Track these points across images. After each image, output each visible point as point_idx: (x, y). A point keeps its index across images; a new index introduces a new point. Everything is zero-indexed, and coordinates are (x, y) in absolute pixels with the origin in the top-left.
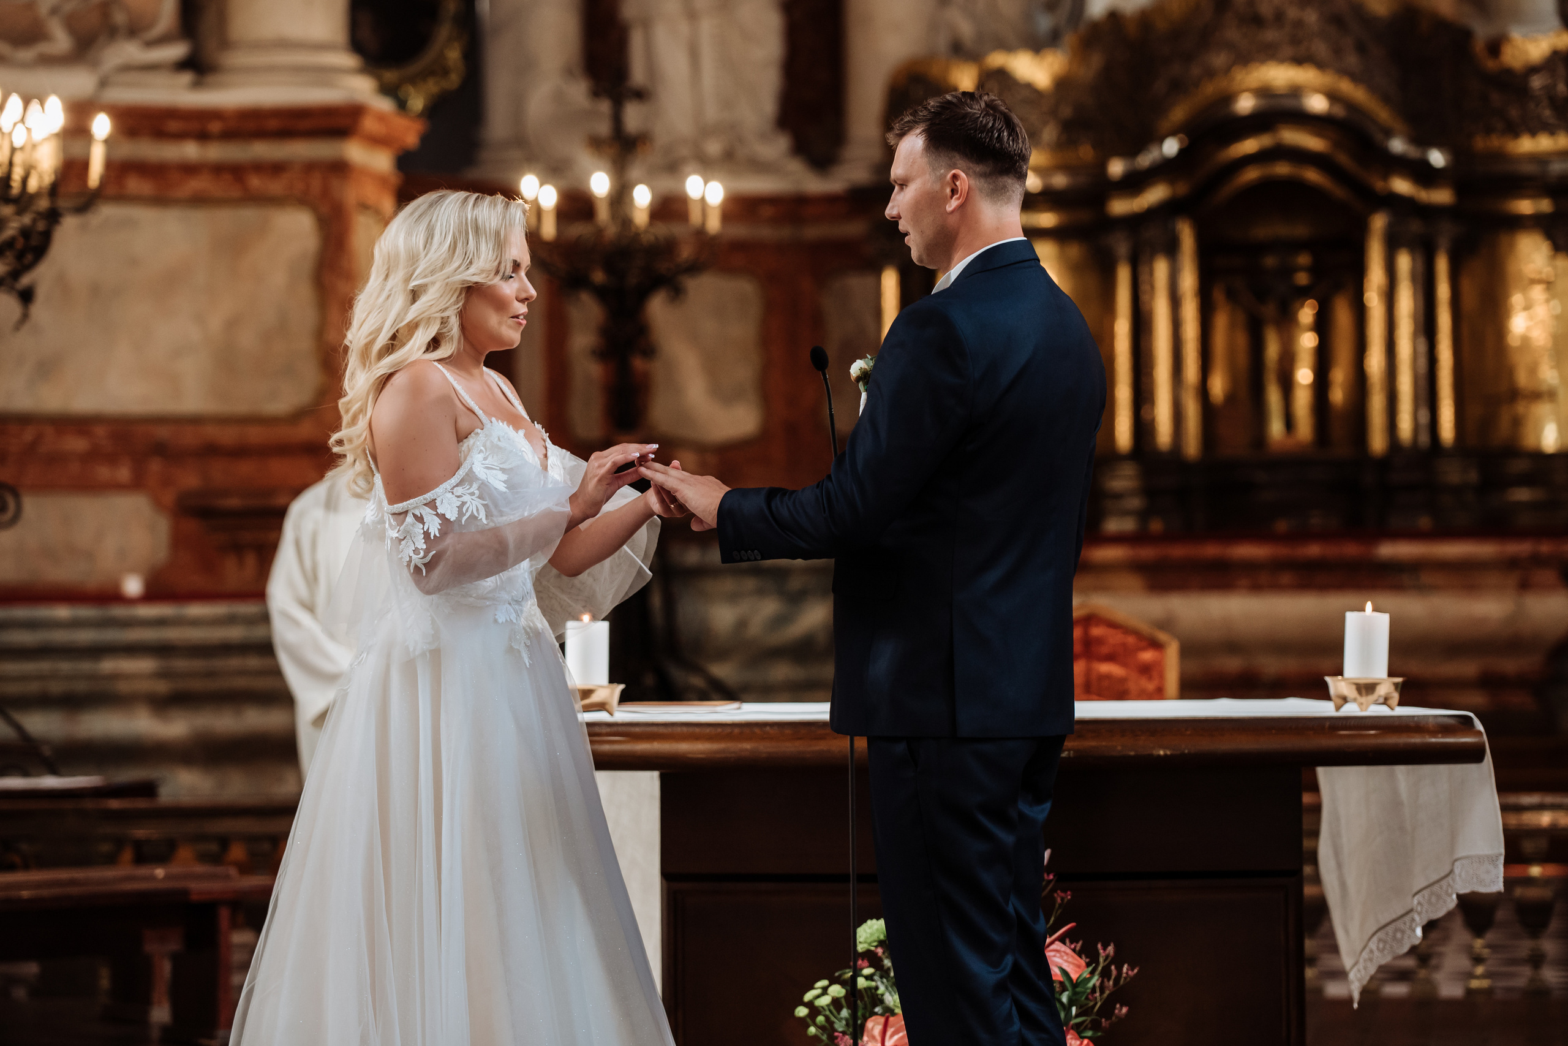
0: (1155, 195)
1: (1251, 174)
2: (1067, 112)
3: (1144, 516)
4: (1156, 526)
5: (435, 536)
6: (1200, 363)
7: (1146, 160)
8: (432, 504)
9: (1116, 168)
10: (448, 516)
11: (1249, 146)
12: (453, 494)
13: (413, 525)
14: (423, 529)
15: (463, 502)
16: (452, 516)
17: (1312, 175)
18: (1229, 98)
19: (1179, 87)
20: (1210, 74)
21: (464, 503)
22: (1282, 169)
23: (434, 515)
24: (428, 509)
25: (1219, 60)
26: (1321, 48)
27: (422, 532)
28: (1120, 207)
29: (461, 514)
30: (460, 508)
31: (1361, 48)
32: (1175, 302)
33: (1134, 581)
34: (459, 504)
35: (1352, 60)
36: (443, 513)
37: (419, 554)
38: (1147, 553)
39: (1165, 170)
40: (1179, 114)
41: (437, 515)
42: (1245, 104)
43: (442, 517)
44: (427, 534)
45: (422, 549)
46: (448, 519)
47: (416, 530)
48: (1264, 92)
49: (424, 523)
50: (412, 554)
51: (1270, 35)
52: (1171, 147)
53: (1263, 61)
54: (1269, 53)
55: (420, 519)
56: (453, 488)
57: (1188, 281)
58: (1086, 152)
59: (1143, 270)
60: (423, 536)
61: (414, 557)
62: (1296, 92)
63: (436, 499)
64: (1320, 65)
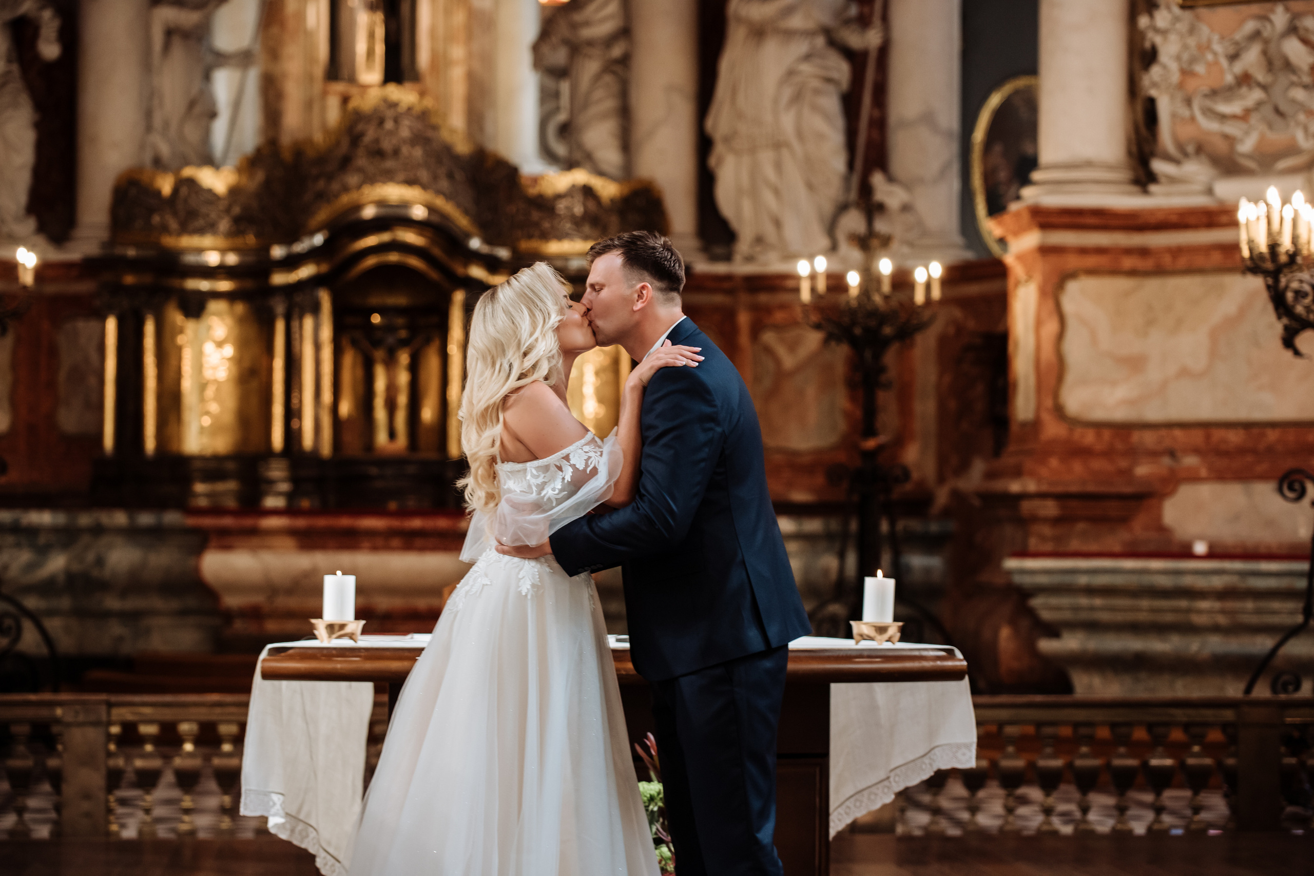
0: (306, 272)
1: (371, 261)
2: (237, 210)
3: (290, 496)
4: (305, 503)
5: (568, 480)
6: (333, 390)
7: (301, 247)
8: (567, 458)
9: (278, 252)
11: (371, 241)
14: (562, 476)
17: (414, 262)
18: (358, 207)
19: (323, 197)
20: (346, 189)
22: (393, 257)
23: (568, 465)
24: (565, 462)
25: (353, 179)
26: (424, 175)
28: (279, 279)
31: (450, 176)
32: (317, 347)
33: (289, 542)
35: (444, 184)
36: (574, 464)
38: (301, 523)
39: (313, 255)
40: (323, 214)
41: (570, 465)
42: (369, 212)
43: (573, 466)
44: (563, 479)
48: (381, 203)
49: (562, 471)
51: (389, 164)
52: (318, 239)
53: (384, 182)
54: (388, 176)
55: (560, 468)
57: (326, 333)
58: (249, 240)
59: (295, 324)
62: (406, 205)
63: (569, 454)
64: (424, 187)
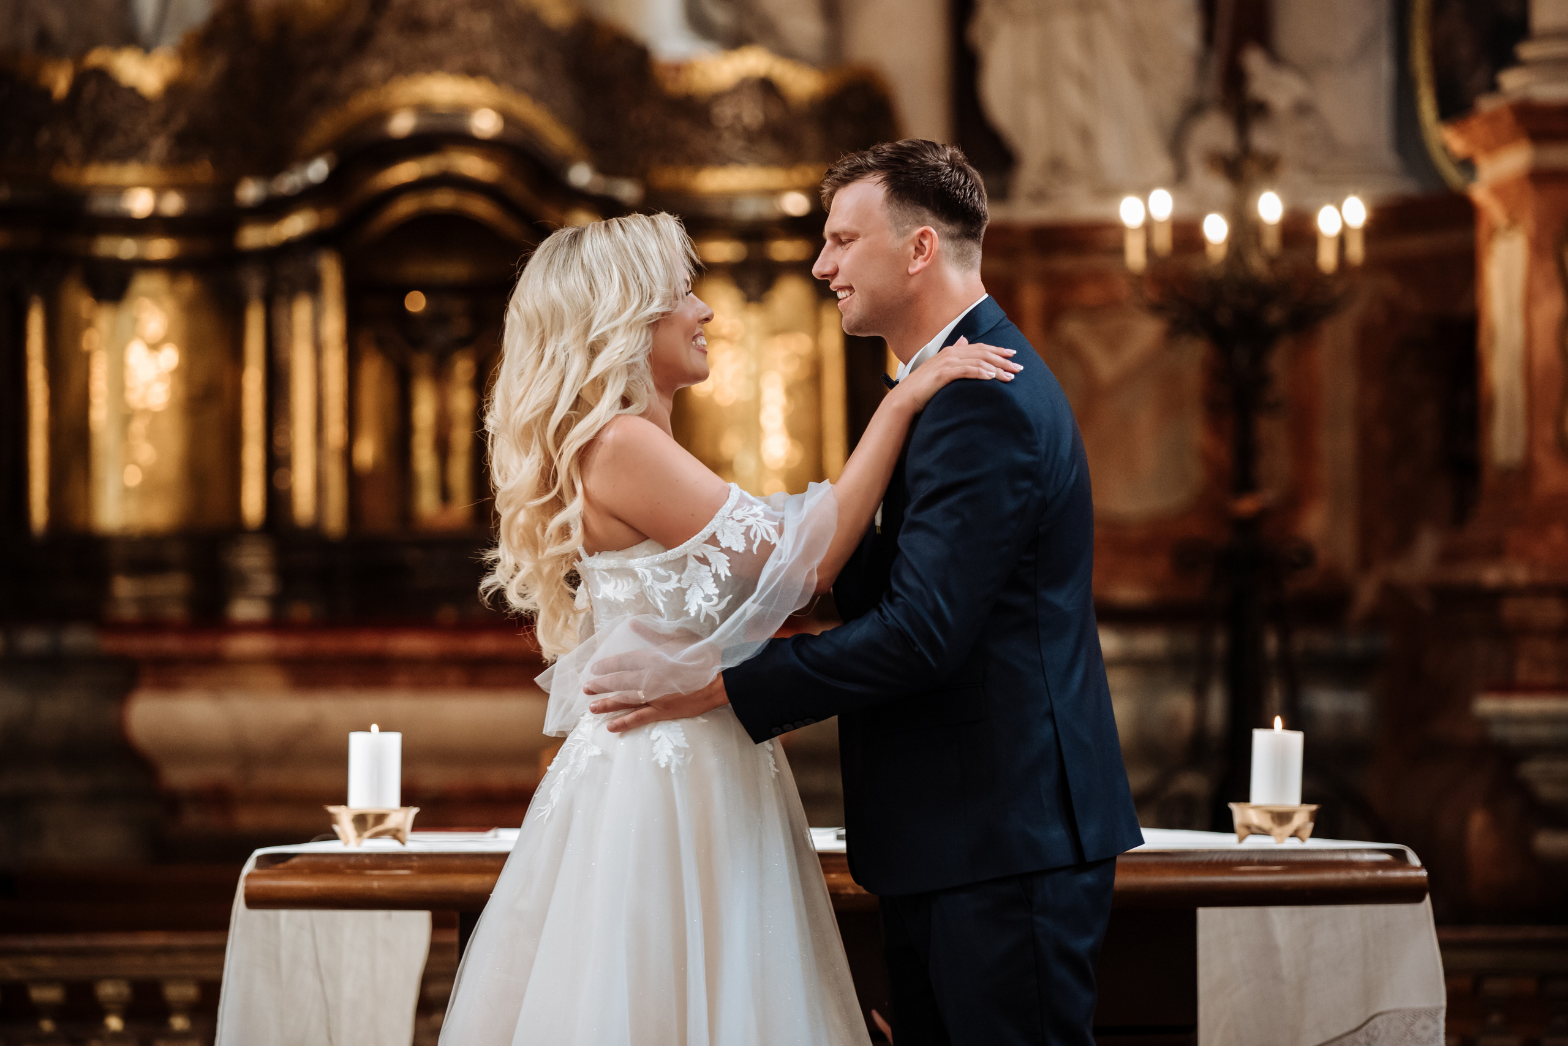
0: (296, 225)
1: (405, 207)
2: (181, 120)
3: (277, 601)
4: (301, 611)
5: (726, 576)
6: (347, 423)
7: (290, 182)
8: (713, 540)
9: (250, 191)
10: (734, 549)
11: (406, 172)
12: (733, 519)
13: (697, 569)
14: (711, 571)
15: (747, 526)
16: (739, 546)
17: (479, 207)
18: (382, 116)
19: (324, 99)
20: (362, 85)
21: (749, 528)
22: (444, 199)
23: (719, 551)
24: (710, 547)
25: (374, 69)
26: (494, 60)
27: (711, 575)
28: (253, 237)
29: (749, 542)
30: (746, 534)
31: (538, 62)
32: (318, 350)
33: (273, 678)
34: (743, 530)
35: (527, 76)
36: (728, 546)
37: (711, 600)
38: (293, 645)
39: (309, 196)
40: (326, 127)
41: (722, 550)
42: (402, 124)
43: (728, 551)
44: (716, 577)
45: (714, 595)
46: (735, 552)
47: (702, 574)
48: (423, 109)
49: (709, 565)
50: (701, 602)
51: (435, 43)
52: (318, 170)
53: (429, 71)
54: (433, 63)
55: (704, 560)
56: (731, 513)
57: (333, 325)
58: (203, 171)
59: (280, 315)
60: (712, 579)
61: (705, 604)
62: (462, 111)
63: (715, 533)
64: (496, 79)
